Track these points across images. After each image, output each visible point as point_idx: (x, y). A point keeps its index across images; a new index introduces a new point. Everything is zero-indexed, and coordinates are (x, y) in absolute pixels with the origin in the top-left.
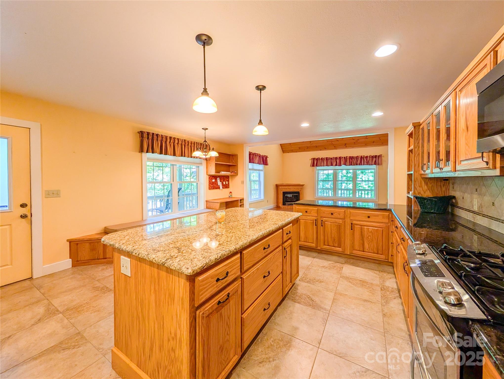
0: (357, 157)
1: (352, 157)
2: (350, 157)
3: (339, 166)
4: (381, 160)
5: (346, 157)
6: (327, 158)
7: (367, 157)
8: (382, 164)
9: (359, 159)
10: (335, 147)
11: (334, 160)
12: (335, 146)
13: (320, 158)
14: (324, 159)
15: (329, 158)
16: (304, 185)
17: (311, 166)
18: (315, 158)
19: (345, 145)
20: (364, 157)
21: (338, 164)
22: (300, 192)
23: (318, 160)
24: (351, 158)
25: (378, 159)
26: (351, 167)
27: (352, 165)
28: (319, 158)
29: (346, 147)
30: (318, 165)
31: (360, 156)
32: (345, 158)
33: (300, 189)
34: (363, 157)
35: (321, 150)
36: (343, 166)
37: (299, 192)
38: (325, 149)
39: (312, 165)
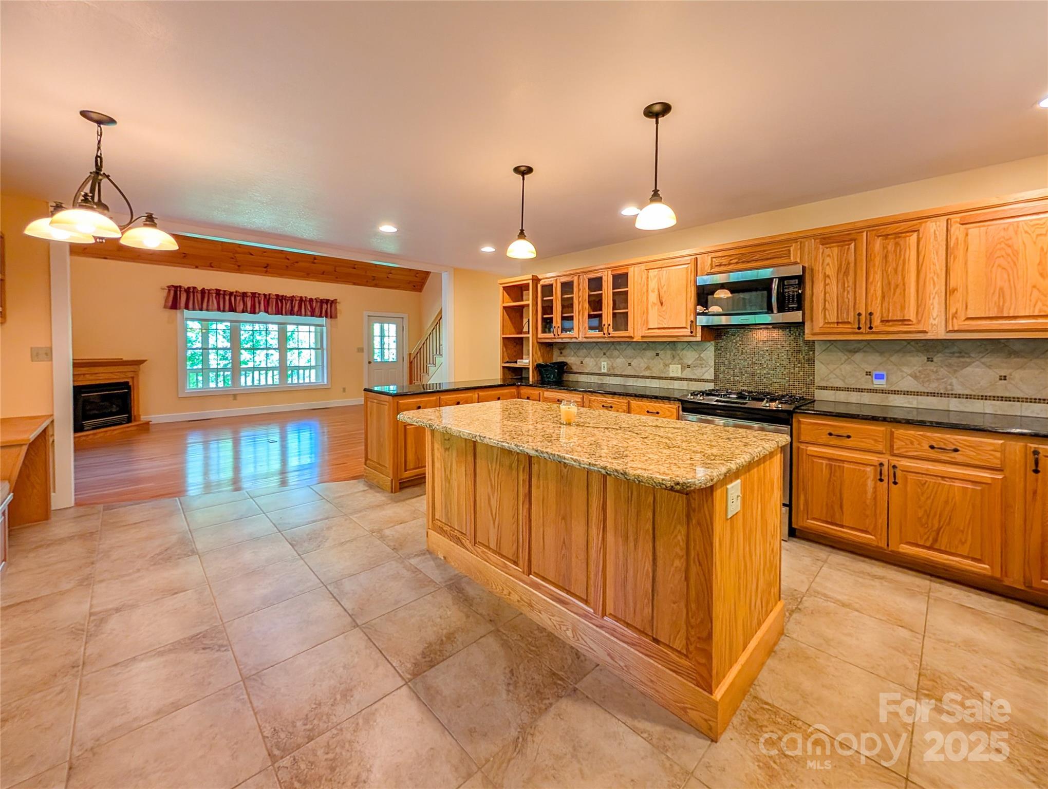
0: (292, 298)
1: (282, 296)
2: (277, 296)
3: (251, 313)
4: (336, 309)
5: (270, 294)
6: (220, 290)
7: (311, 300)
8: (336, 317)
9: (297, 302)
10: (239, 266)
11: (238, 298)
12: (239, 264)
13: (200, 289)
14: (209, 293)
15: (225, 291)
16: (143, 362)
17: (165, 307)
18: (180, 287)
19: (265, 267)
20: (306, 300)
21: (249, 309)
22: (131, 384)
23: (192, 294)
24: (280, 298)
25: (331, 306)
26: (279, 318)
27: (282, 314)
28: (194, 288)
29: (266, 272)
30: (191, 305)
31: (298, 297)
32: (267, 298)
33: (130, 375)
34: (304, 299)
35: (197, 267)
36: (262, 315)
37: (128, 383)
38: (211, 266)
39: (170, 303)
